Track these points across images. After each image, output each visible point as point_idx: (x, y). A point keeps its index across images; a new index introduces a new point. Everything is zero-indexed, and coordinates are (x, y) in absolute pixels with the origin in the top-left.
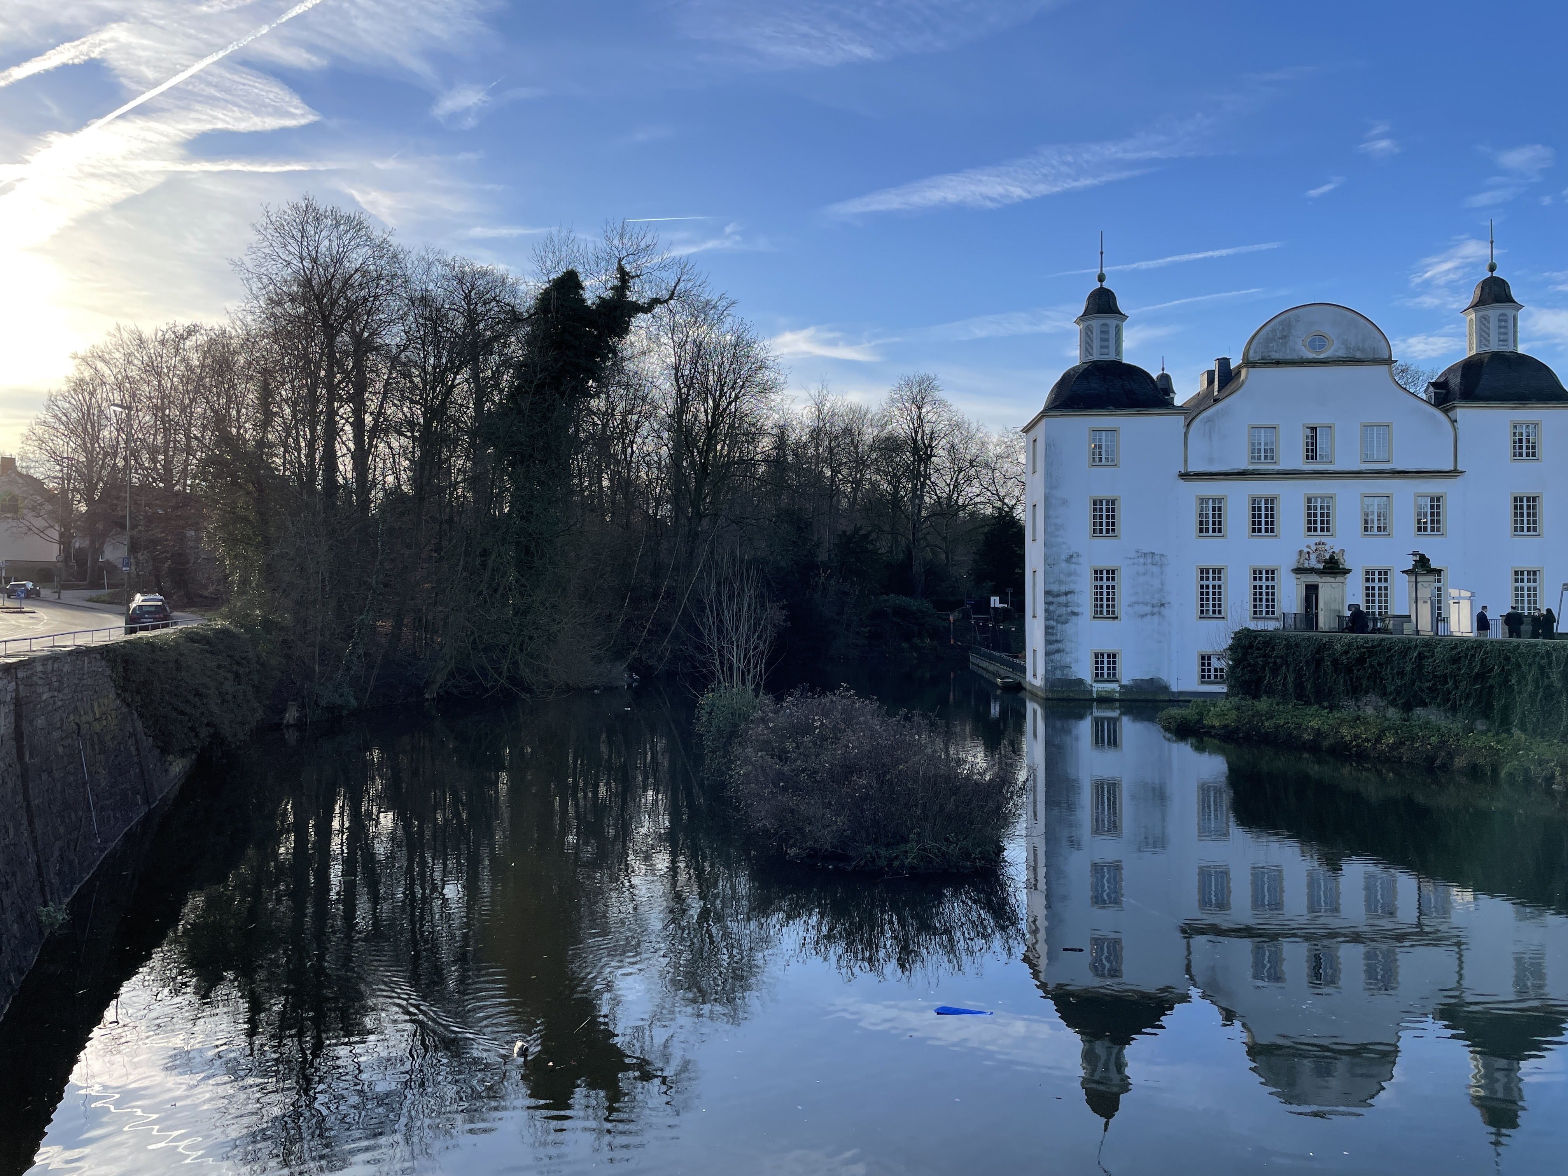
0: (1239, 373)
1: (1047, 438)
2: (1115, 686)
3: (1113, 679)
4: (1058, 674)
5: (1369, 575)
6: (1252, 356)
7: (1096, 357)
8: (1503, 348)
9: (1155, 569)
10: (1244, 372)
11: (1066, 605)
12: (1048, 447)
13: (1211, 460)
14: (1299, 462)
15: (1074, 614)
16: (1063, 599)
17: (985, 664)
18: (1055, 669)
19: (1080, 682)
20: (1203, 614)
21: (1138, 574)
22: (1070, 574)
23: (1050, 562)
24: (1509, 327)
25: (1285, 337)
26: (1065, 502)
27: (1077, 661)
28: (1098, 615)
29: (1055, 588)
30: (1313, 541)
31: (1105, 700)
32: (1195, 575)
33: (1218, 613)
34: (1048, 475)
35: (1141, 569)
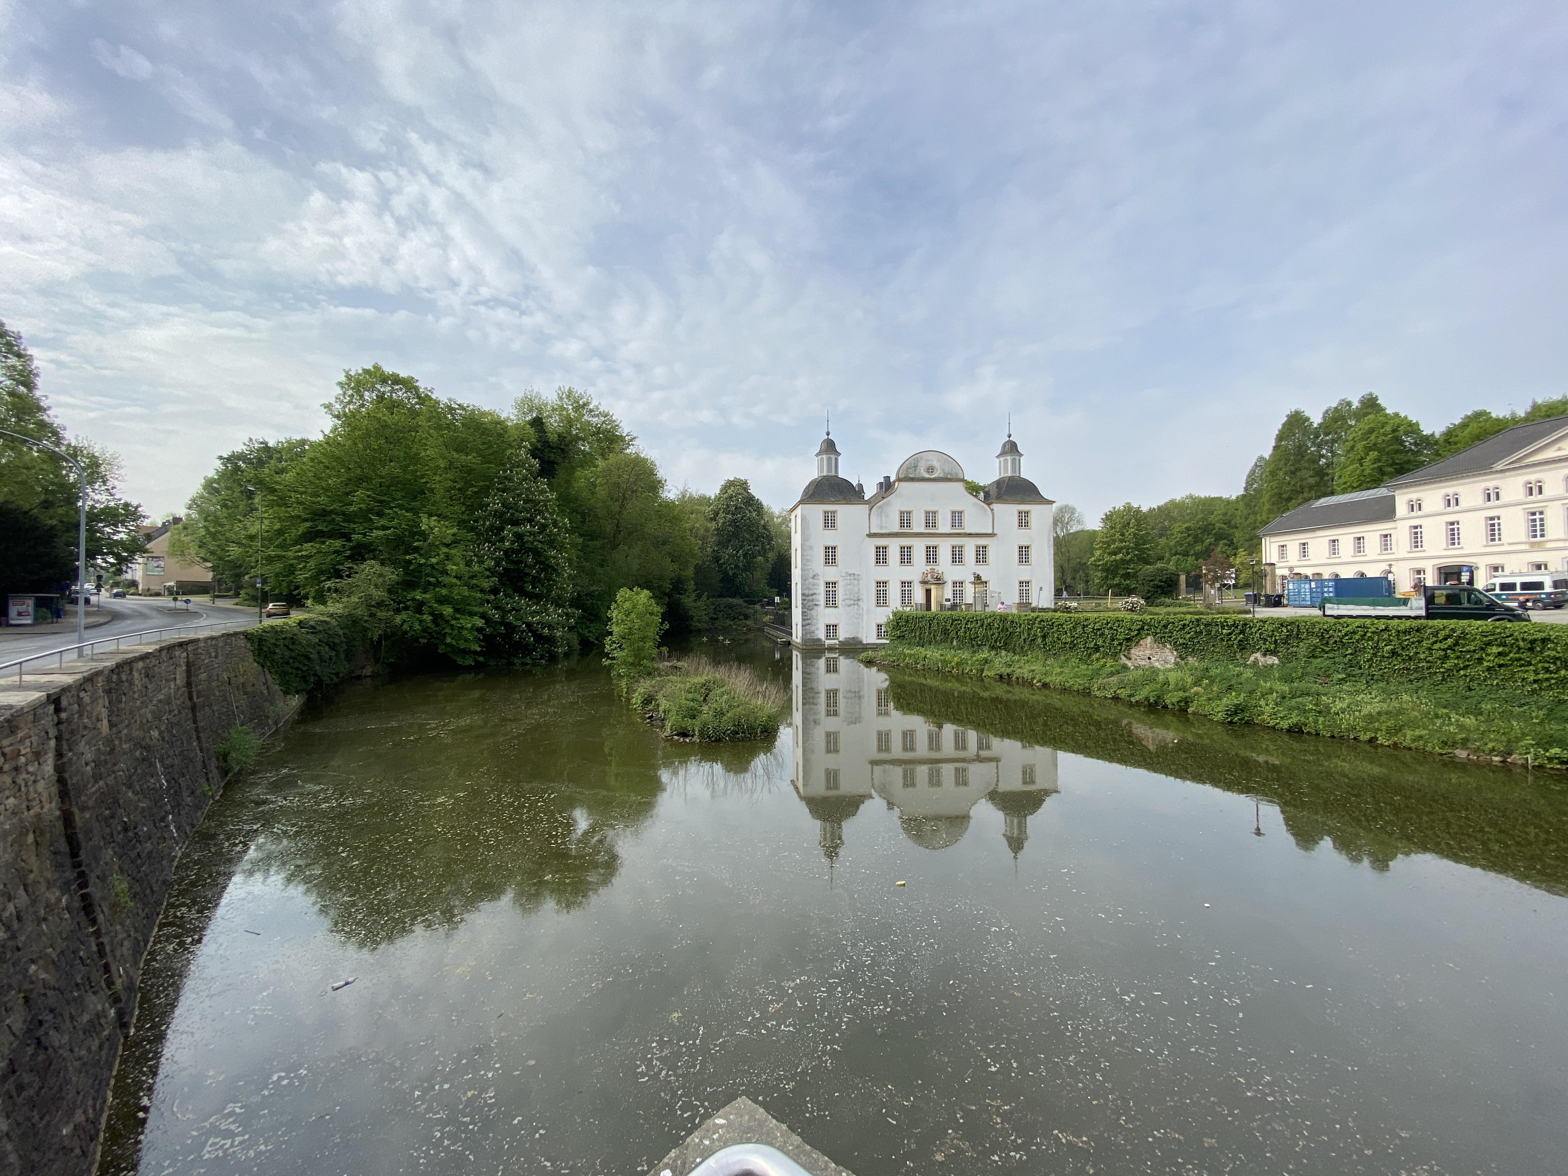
0: (894, 484)
1: (802, 515)
2: (836, 641)
3: (835, 637)
4: (808, 636)
5: (955, 583)
6: (901, 476)
7: (825, 474)
8: (1014, 475)
9: (856, 582)
10: (897, 484)
11: (812, 601)
12: (802, 519)
13: (881, 528)
14: (922, 529)
15: (816, 605)
16: (810, 598)
17: (771, 632)
18: (807, 634)
19: (820, 640)
20: (878, 604)
21: (847, 584)
22: (814, 585)
23: (804, 579)
24: (1016, 465)
25: (915, 467)
26: (811, 548)
27: (817, 629)
28: (827, 605)
29: (807, 592)
30: (929, 568)
31: (831, 649)
32: (874, 585)
33: (885, 604)
34: (803, 534)
35: (848, 582)
